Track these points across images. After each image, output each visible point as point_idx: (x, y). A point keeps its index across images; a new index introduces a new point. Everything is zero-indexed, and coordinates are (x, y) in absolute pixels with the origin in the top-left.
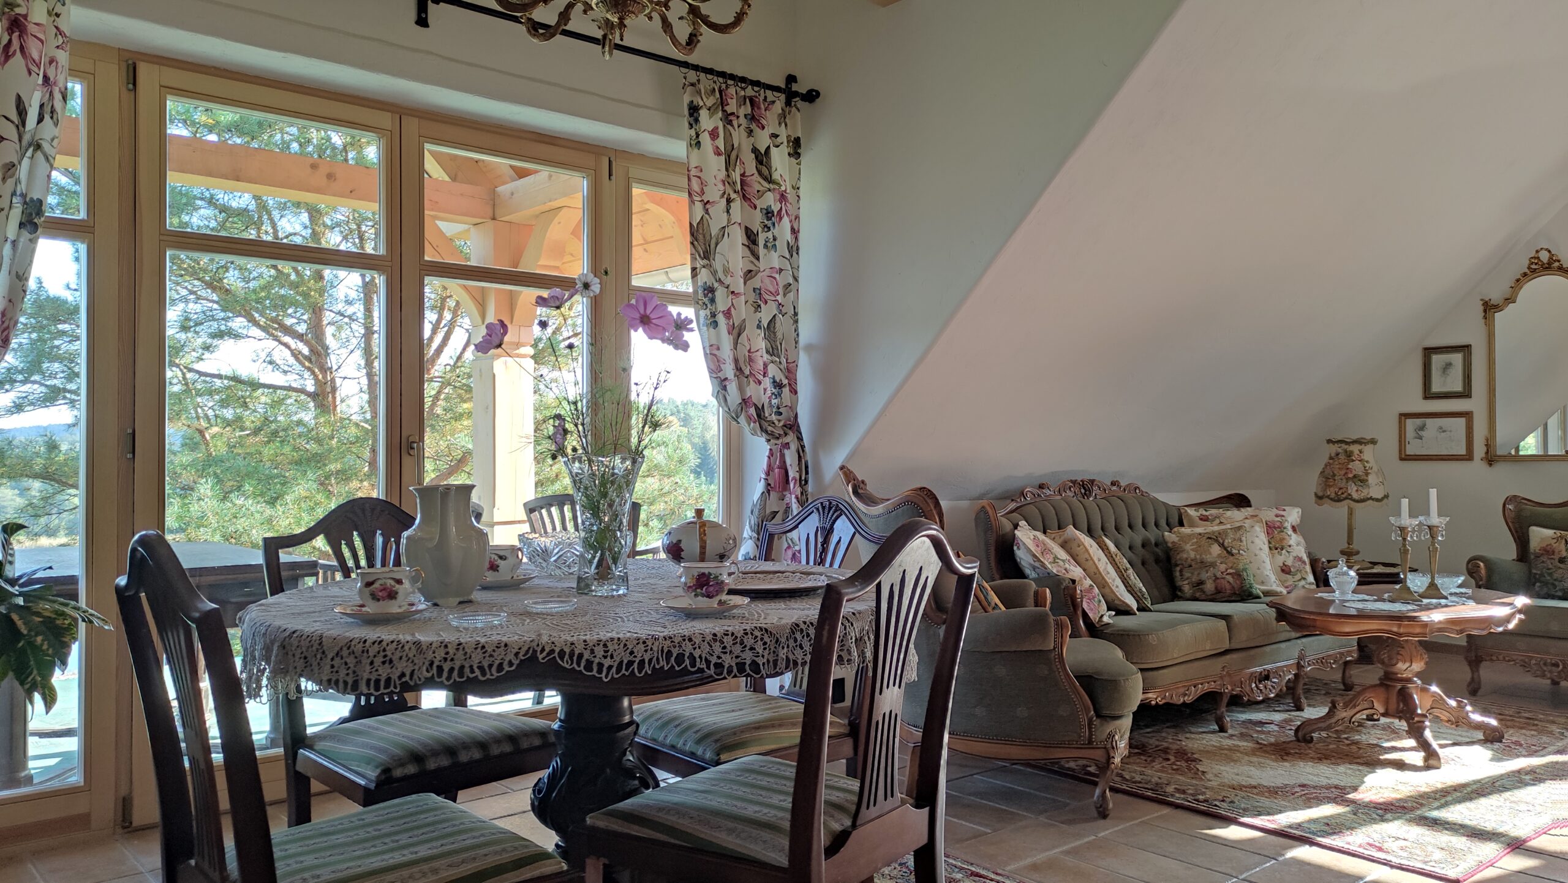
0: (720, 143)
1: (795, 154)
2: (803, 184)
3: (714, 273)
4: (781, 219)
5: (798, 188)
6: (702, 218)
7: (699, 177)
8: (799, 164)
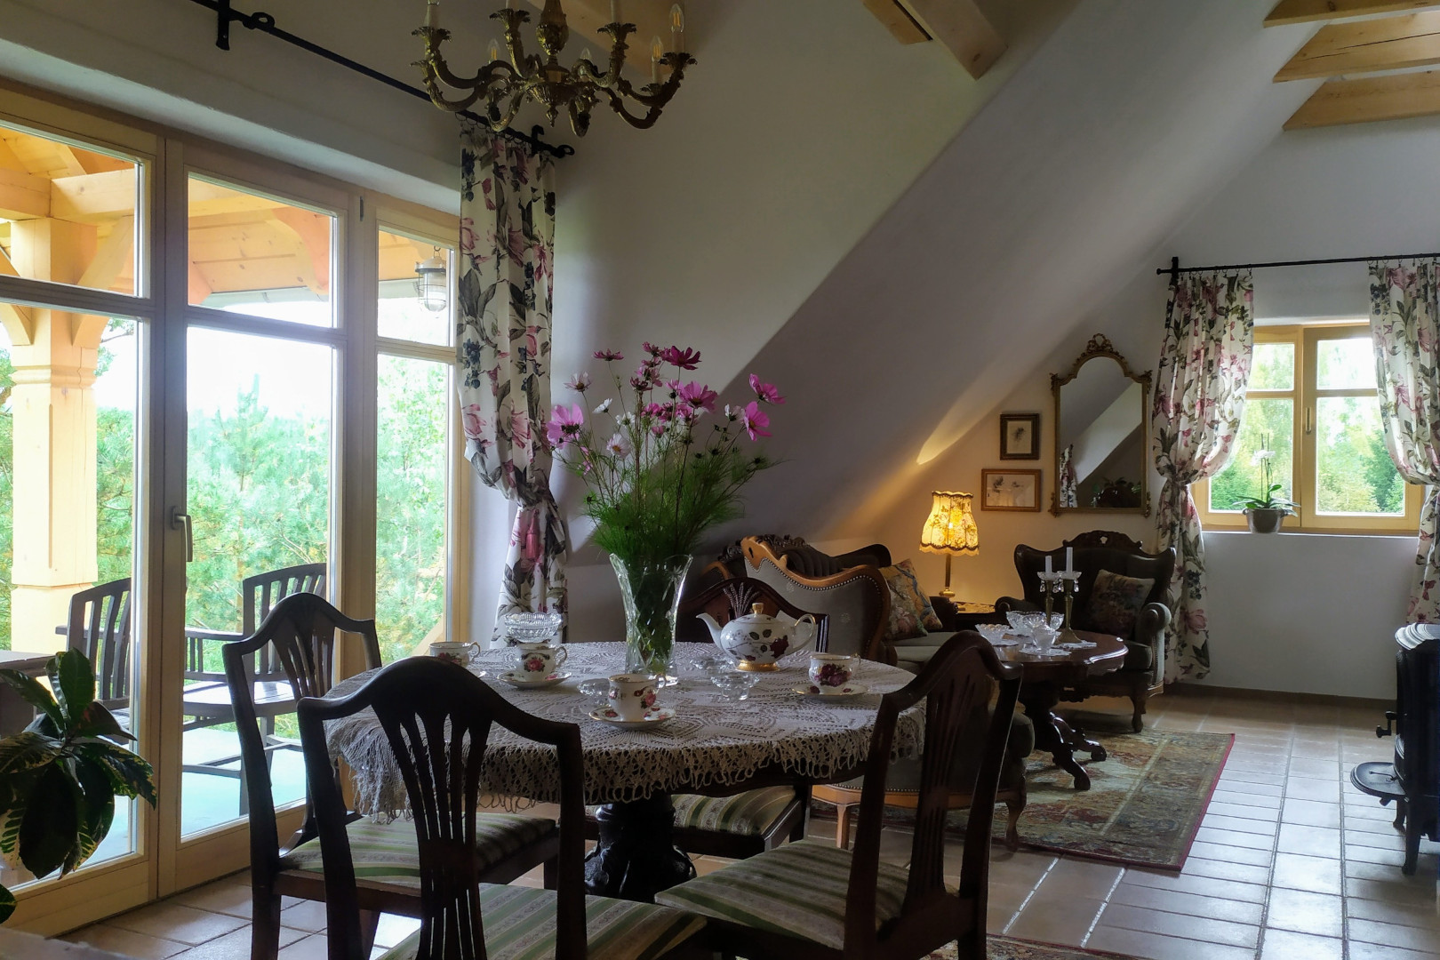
0: (492, 196)
1: (550, 210)
2: (556, 241)
3: (481, 331)
4: (540, 276)
5: (553, 245)
6: (470, 271)
7: (469, 230)
8: (553, 220)
